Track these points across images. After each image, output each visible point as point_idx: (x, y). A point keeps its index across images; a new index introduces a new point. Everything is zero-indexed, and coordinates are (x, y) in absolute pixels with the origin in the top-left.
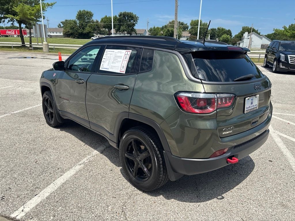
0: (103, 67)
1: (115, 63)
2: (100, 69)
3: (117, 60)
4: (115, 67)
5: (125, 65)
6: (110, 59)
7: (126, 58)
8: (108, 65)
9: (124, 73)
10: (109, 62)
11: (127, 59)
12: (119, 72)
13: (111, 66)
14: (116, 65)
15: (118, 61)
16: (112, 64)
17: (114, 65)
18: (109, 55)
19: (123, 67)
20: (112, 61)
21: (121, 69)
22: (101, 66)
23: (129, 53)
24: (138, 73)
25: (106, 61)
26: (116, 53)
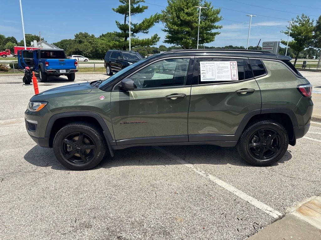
0: (205, 79)
1: (222, 73)
2: (202, 80)
3: (223, 70)
4: (223, 76)
5: (236, 74)
6: (212, 70)
8: (212, 76)
9: (238, 80)
10: (213, 73)
11: (235, 68)
12: (231, 80)
13: (218, 76)
14: (224, 74)
15: (225, 71)
16: (218, 75)
17: (221, 75)
18: (209, 67)
19: (234, 75)
20: (217, 71)
21: (232, 77)
22: (202, 78)
23: (234, 64)
24: (255, 79)
25: (207, 72)
26: (218, 65)
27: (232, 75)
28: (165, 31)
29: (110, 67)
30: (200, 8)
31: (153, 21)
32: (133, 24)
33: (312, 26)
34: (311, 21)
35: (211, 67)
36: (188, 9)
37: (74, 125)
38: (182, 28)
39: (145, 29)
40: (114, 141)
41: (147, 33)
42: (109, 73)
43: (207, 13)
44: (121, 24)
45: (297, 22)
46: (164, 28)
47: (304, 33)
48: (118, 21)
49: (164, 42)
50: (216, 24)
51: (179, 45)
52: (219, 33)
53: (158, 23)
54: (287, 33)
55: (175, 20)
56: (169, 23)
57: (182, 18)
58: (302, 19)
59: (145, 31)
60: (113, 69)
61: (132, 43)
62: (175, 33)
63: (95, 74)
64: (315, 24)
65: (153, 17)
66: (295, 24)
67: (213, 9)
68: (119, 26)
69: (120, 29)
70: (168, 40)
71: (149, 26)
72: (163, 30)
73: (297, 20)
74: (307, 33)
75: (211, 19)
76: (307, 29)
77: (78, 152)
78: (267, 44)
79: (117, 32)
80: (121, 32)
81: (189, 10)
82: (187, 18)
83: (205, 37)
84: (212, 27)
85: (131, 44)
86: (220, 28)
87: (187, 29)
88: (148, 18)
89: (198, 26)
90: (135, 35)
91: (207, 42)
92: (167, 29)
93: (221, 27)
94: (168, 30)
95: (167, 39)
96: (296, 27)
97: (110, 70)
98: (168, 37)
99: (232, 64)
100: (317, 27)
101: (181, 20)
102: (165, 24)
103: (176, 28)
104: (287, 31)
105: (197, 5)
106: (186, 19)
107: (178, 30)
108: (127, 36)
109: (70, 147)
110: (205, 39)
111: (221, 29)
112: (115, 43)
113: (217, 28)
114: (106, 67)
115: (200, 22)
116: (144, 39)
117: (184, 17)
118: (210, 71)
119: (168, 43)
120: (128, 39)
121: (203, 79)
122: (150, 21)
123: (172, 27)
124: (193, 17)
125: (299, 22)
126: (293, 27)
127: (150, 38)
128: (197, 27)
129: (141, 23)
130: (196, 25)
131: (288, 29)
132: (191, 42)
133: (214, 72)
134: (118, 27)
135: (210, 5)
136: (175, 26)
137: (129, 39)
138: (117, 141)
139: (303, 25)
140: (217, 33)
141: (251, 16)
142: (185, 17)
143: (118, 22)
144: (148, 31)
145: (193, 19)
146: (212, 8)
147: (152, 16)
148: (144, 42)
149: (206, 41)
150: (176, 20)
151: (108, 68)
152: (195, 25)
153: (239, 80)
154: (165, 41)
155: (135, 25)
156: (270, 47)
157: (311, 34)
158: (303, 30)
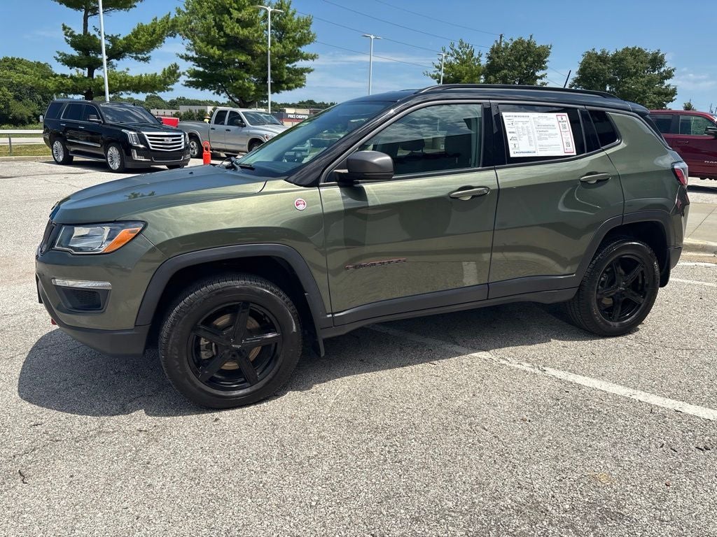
0: (518, 151)
1: (546, 139)
2: (512, 155)
3: (547, 133)
4: (549, 146)
5: (570, 140)
6: (529, 133)
7: (565, 128)
8: (530, 145)
9: (575, 154)
10: (529, 137)
11: (568, 129)
12: (563, 154)
13: (540, 146)
14: (550, 141)
15: (550, 135)
16: (540, 142)
17: (544, 142)
18: (520, 125)
19: (568, 144)
20: (537, 135)
21: (565, 148)
22: (513, 149)
23: (564, 117)
24: (603, 150)
25: (520, 135)
26: (537, 120)
27: (565, 144)
28: (187, 58)
29: (64, 143)
30: (270, 9)
31: (163, 32)
32: (108, 36)
33: (480, 65)
34: (476, 55)
35: (525, 126)
36: (239, 10)
37: (225, 284)
38: (230, 55)
39: (141, 51)
40: (329, 316)
41: (146, 60)
42: (61, 158)
43: (283, 23)
44: (76, 34)
45: (452, 56)
46: (184, 52)
47: (466, 78)
48: (68, 26)
49: (186, 86)
50: (304, 49)
51: (222, 93)
52: (312, 70)
53: (174, 37)
54: (436, 78)
55: (212, 33)
56: (198, 41)
57: (228, 31)
58: (460, 51)
59: (139, 56)
60: (73, 149)
61: (111, 82)
62: (210, 64)
63: (15, 160)
64: (484, 61)
65: (158, 22)
66: (450, 58)
67: (296, 17)
68: (70, 39)
69: (71, 46)
70: (194, 80)
71: (152, 45)
72: (182, 57)
73: (451, 52)
74: (472, 77)
75: (294, 37)
76: (472, 70)
77: (233, 359)
79: (65, 55)
80: (77, 55)
81: (244, 14)
82: (241, 32)
83: (286, 77)
84: (296, 56)
85: (110, 85)
86: (313, 58)
87: (243, 58)
88: (147, 22)
89: (267, 51)
90: (114, 64)
91: (289, 89)
92: (193, 54)
93: (315, 55)
94: (193, 57)
95: (191, 79)
96: (450, 65)
97: (66, 152)
98: (195, 74)
99: (559, 118)
100: (489, 67)
101: (226, 35)
102: (189, 41)
103: (215, 52)
104: (435, 74)
105: (260, 4)
106: (238, 33)
107: (221, 58)
108: (94, 65)
109: (208, 347)
110: (283, 82)
111: (316, 60)
112: (61, 82)
113: (306, 58)
114: (50, 143)
115: (269, 44)
116: (143, 75)
117: (232, 29)
118: (524, 135)
119: (197, 88)
120: (97, 73)
121: (514, 153)
122: (154, 30)
123: (208, 49)
124: (255, 31)
125: (456, 56)
126: (445, 65)
127: (160, 73)
128: (265, 54)
129: (130, 36)
130: (264, 49)
131: (437, 69)
132: (254, 88)
133: (532, 135)
134: (67, 41)
135: (288, 7)
136: (215, 48)
137: (102, 73)
138: (336, 315)
139: (463, 62)
140: (306, 69)
141: (372, 37)
142: (236, 30)
143: (70, 29)
144: (150, 57)
145: (256, 35)
146: (293, 14)
147: (156, 19)
148: (143, 83)
149: (286, 87)
150: (215, 33)
151: (57, 144)
152: (258, 49)
153: (578, 154)
154: (187, 82)
155: (113, 39)
157: (479, 80)
158: (464, 72)
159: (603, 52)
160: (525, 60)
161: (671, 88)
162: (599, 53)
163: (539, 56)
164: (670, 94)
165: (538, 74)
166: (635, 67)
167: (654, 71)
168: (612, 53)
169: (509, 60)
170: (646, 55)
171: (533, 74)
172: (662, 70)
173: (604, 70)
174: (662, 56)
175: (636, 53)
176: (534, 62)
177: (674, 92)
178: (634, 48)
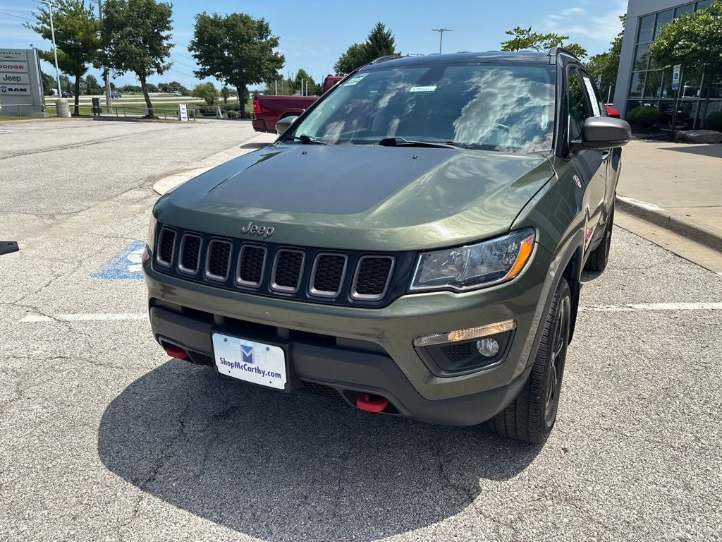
33: (93, 19)
34: (87, 8)
47: (81, 34)
54: (40, 32)
64: (98, 16)
66: (55, 10)
76: (87, 24)
78: (6, 55)
100: (105, 22)
104: (39, 26)
131: (39, 21)
139: (73, 14)
156: (18, 64)
157: (95, 37)
158: (77, 26)
159: (216, 16)
160: (148, 17)
161: (279, 56)
162: (212, 17)
163: (162, 14)
164: (279, 62)
165: (163, 34)
166: (247, 33)
167: (262, 39)
168: (224, 17)
169: (130, 16)
170: (253, 23)
171: (158, 33)
172: (269, 38)
173: (220, 35)
174: (267, 24)
175: (245, 20)
176: (158, 20)
177: (282, 60)
178: (242, 15)
